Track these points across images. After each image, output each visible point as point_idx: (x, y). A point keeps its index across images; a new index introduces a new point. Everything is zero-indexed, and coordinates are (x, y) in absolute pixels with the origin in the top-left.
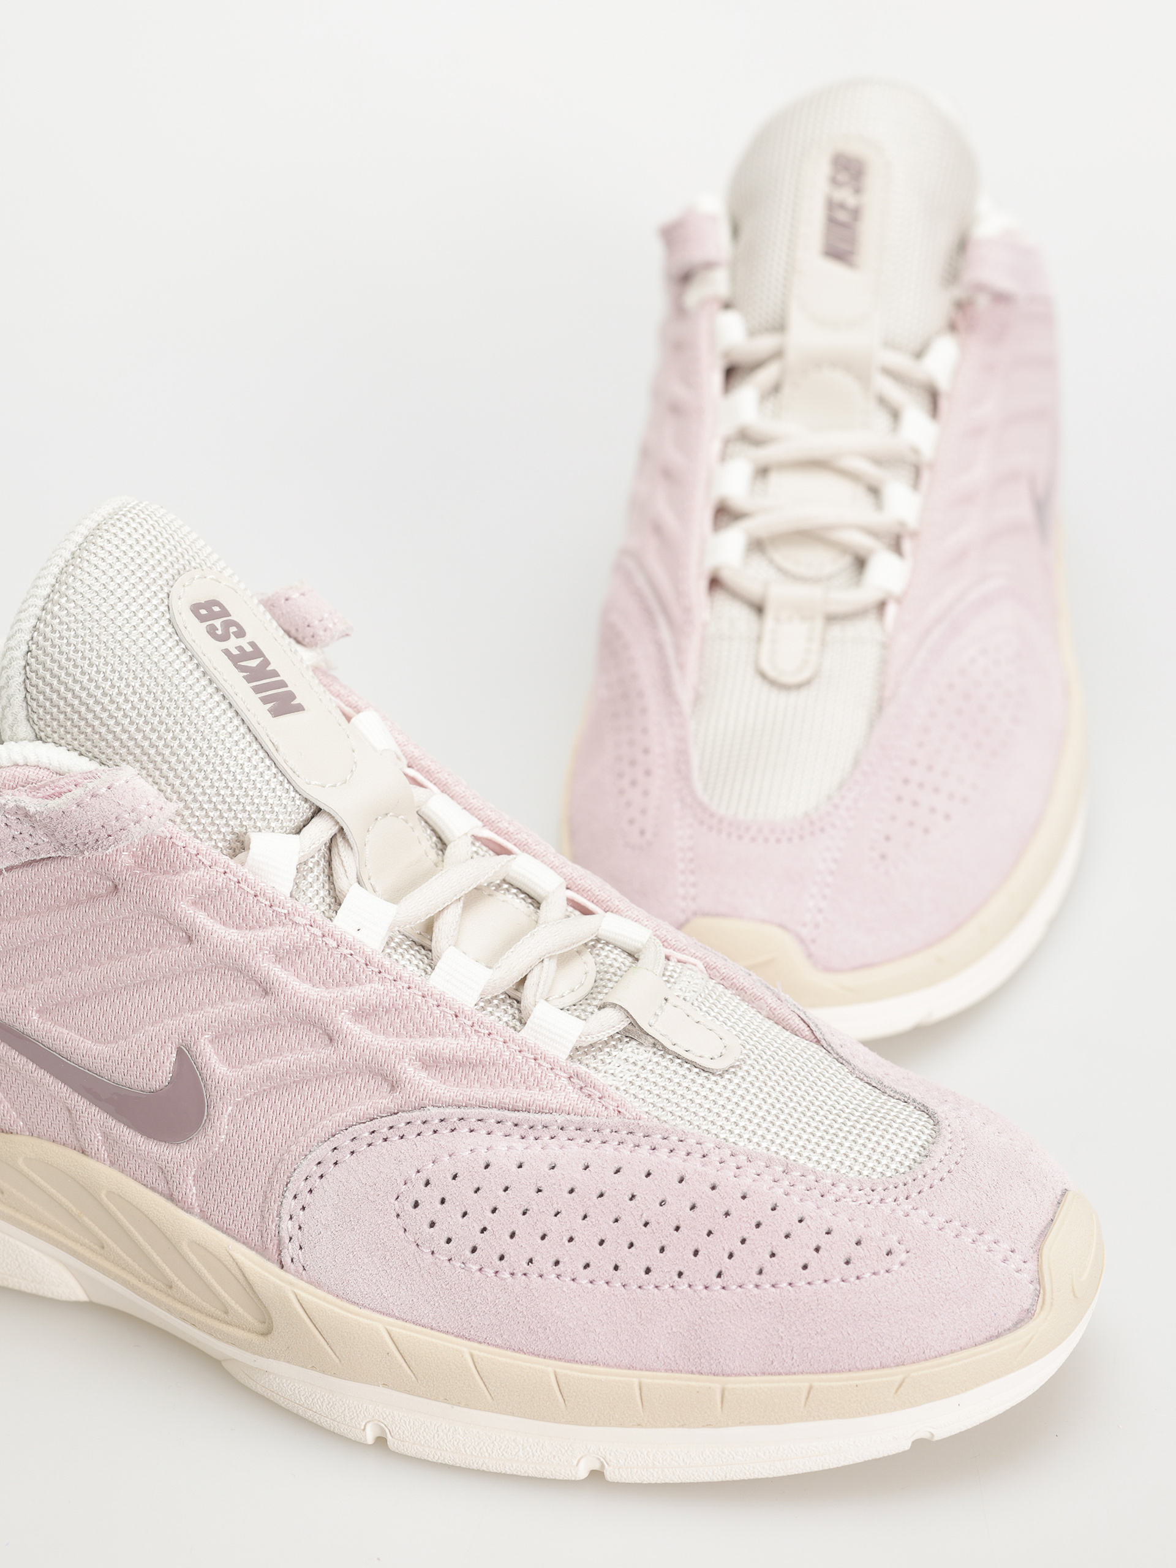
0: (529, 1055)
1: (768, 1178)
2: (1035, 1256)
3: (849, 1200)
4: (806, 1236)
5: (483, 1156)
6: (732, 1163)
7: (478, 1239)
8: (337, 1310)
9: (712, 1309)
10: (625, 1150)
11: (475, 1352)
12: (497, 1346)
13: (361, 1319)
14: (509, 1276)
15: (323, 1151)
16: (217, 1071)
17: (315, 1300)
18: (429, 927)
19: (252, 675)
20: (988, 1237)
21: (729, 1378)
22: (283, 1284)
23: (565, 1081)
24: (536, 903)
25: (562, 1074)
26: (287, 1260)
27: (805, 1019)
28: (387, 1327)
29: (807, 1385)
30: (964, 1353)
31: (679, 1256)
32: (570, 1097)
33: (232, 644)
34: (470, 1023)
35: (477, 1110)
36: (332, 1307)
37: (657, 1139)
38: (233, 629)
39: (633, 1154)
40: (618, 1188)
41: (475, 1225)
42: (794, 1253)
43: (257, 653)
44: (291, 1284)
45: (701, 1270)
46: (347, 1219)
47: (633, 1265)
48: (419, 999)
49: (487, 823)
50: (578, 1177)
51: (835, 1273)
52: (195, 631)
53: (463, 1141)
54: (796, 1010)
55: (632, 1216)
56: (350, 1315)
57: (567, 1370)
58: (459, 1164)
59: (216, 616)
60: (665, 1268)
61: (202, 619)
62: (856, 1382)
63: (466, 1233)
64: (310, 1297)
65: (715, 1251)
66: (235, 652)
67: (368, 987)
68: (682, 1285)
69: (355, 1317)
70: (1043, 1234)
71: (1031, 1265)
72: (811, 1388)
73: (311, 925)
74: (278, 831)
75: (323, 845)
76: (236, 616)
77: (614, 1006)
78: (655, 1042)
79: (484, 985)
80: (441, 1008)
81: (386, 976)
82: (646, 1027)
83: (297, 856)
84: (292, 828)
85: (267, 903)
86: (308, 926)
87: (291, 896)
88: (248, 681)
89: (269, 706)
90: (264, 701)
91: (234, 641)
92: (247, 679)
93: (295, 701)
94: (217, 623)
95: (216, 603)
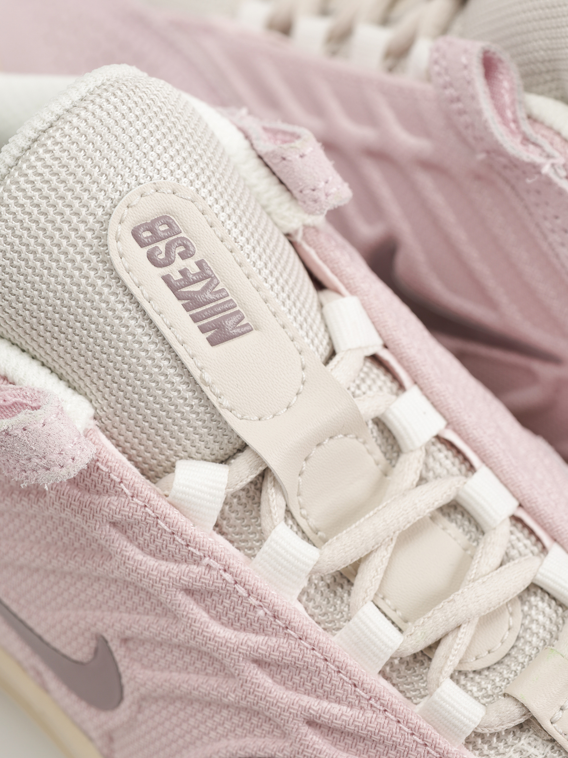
0: (420, 740)
19: (193, 302)
24: (479, 530)
33: (173, 271)
34: (367, 695)
38: (180, 249)
43: (206, 272)
48: (321, 661)
49: (450, 423)
52: (131, 260)
59: (160, 236)
61: (142, 244)
66: (177, 277)
73: (225, 571)
74: (207, 458)
75: (251, 482)
76: (187, 232)
77: (516, 700)
78: (553, 740)
79: (395, 648)
80: (341, 675)
81: (292, 633)
82: (547, 724)
83: (224, 487)
84: (222, 456)
85: (183, 543)
86: (222, 572)
87: (217, 525)
88: (187, 310)
89: (209, 334)
90: (203, 330)
91: (179, 263)
92: (187, 308)
93: (244, 322)
94: (162, 246)
95: (166, 220)
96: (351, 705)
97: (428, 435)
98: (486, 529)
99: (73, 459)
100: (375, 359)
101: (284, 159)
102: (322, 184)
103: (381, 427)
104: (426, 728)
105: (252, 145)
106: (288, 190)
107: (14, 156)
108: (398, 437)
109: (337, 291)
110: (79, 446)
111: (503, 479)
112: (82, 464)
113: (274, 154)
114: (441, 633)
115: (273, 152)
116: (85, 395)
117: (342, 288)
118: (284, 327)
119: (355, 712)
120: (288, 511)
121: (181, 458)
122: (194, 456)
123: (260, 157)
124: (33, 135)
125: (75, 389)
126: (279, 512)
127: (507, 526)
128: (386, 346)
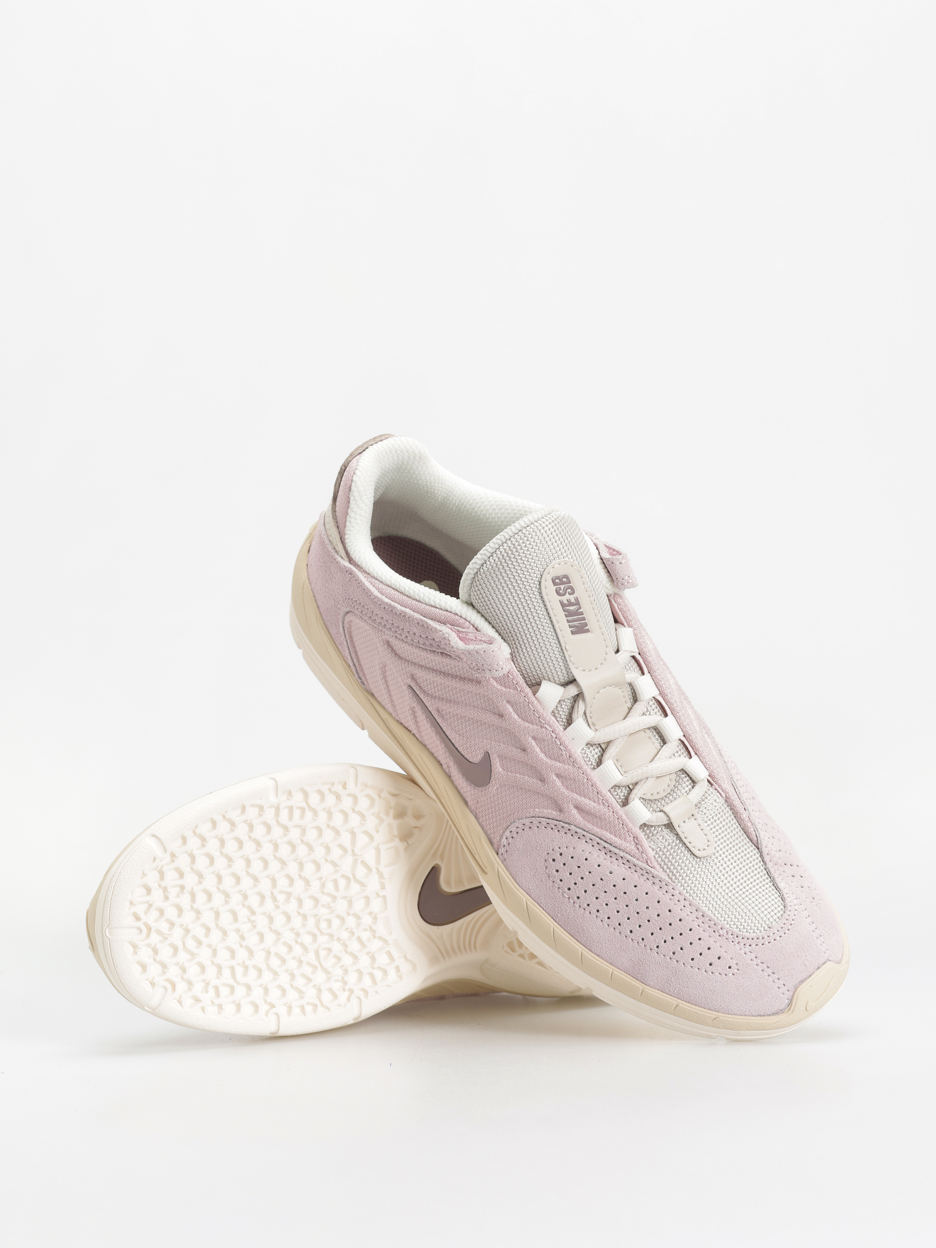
0: (621, 822)
1: (694, 916)
2: (794, 990)
3: (724, 938)
4: (698, 947)
5: (587, 855)
6: (683, 902)
7: (572, 886)
8: (511, 884)
9: (649, 959)
10: (642, 879)
11: (556, 928)
12: (565, 930)
13: (518, 892)
14: (578, 906)
15: (527, 821)
16: (497, 770)
17: (504, 875)
18: (608, 743)
19: (569, 614)
20: (776, 976)
21: (647, 987)
22: (495, 862)
23: (632, 839)
24: (664, 742)
25: (631, 835)
26: (500, 853)
27: (758, 836)
28: (527, 901)
29: (677, 1003)
30: (745, 1017)
31: (645, 932)
32: (632, 847)
33: (565, 599)
34: (602, 798)
35: (591, 835)
36: (509, 882)
37: (656, 880)
38: (569, 590)
39: (645, 882)
40: (633, 893)
41: (573, 880)
42: (690, 952)
43: (577, 603)
44: (498, 863)
45: (652, 941)
46: (527, 852)
47: (627, 926)
48: (585, 780)
49: (661, 693)
50: (619, 882)
51: (703, 967)
52: (549, 590)
53: (582, 845)
54: (756, 831)
55: (634, 906)
56: (515, 888)
57: (586, 952)
58: (575, 854)
59: (563, 583)
60: (638, 933)
61: (555, 584)
62: (696, 1011)
63: (569, 881)
64: (503, 873)
65: (659, 937)
66: (565, 602)
67: (566, 767)
68: (642, 944)
69: (516, 890)
70: (802, 982)
71: (791, 993)
72: (677, 1005)
73: (552, 732)
74: (557, 682)
75: (572, 697)
76: (573, 584)
77: (665, 813)
78: (677, 834)
79: (618, 781)
80: (593, 787)
81: (575, 765)
82: (676, 827)
83: (560, 696)
84: (563, 683)
85: (538, 716)
86: (551, 732)
87: (553, 712)
88: (566, 617)
89: (572, 629)
90: (570, 627)
91: (567, 596)
92: (566, 616)
93: (587, 628)
94: (562, 587)
95: (566, 577)
96: (594, 802)
97: (650, 697)
98: (667, 740)
99: (502, 669)
100: (633, 657)
101: (612, 563)
102: (626, 578)
103: (631, 687)
104: (624, 817)
105: (599, 552)
106: (611, 576)
107: (510, 535)
108: (637, 694)
109: (623, 625)
110: (505, 663)
111: (679, 722)
112: (505, 672)
113: (608, 560)
114: (639, 779)
115: (609, 558)
116: (509, 644)
117: (626, 624)
118: (603, 634)
119: (596, 805)
120: (585, 713)
121: (545, 680)
122: (551, 680)
123: (601, 559)
124: (520, 529)
125: (504, 640)
126: (581, 711)
127: (677, 743)
128: (639, 654)
